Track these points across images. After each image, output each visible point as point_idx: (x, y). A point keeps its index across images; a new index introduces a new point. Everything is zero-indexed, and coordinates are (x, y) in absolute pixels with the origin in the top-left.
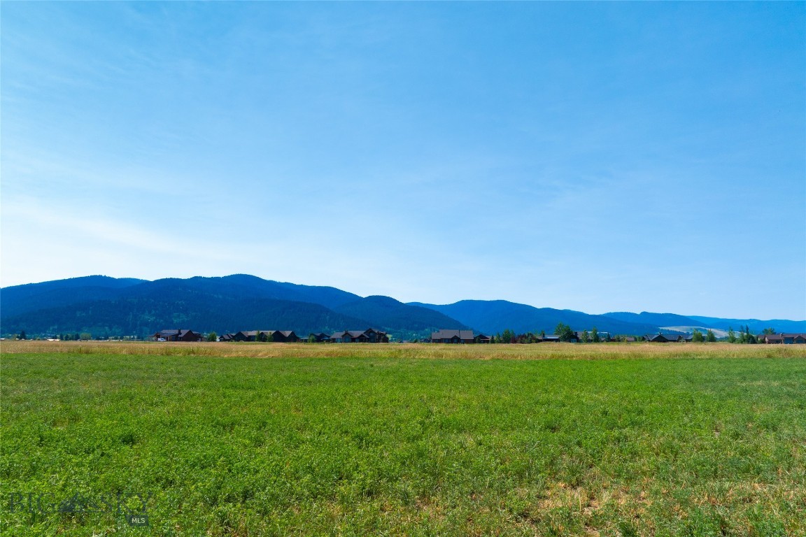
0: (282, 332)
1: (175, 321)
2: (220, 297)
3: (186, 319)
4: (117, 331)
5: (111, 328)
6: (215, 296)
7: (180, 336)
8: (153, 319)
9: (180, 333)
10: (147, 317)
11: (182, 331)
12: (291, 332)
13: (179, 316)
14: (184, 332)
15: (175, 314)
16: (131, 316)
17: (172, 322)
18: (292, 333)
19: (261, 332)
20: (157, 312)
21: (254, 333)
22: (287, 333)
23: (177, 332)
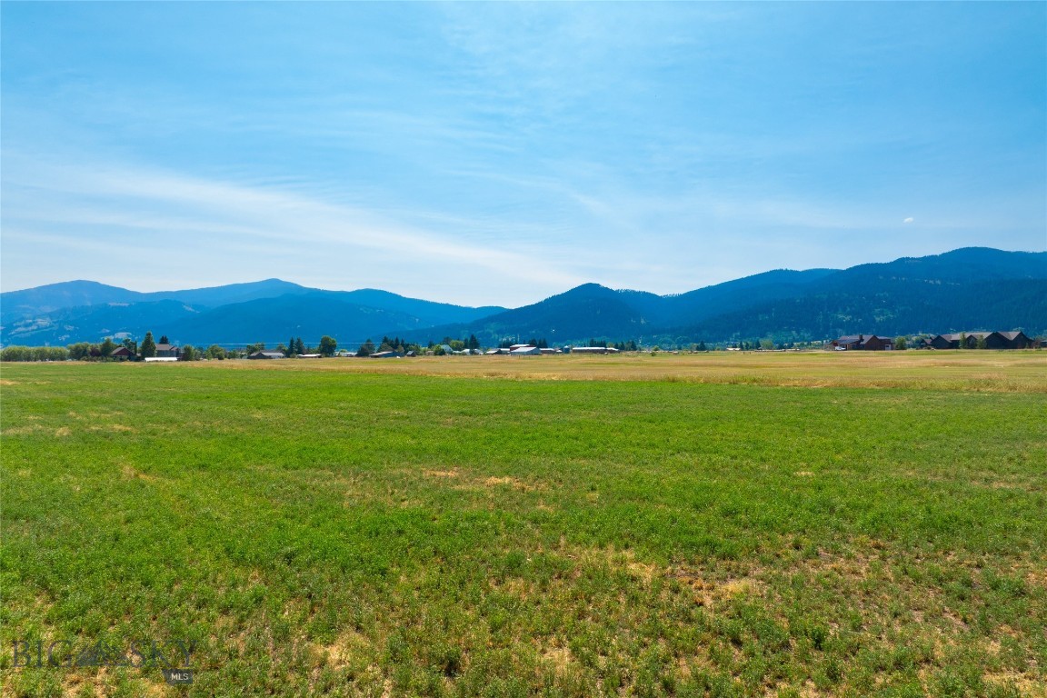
0: (1004, 334)
1: (878, 319)
2: (939, 282)
3: (891, 316)
4: (806, 335)
5: (798, 332)
6: (931, 282)
7: (862, 343)
8: (848, 318)
9: (862, 340)
10: (840, 316)
11: (864, 337)
12: (1018, 333)
13: (882, 313)
14: (867, 338)
15: (877, 310)
16: (821, 317)
17: (874, 320)
18: (1021, 334)
19: (967, 335)
20: (853, 309)
21: (957, 337)
22: (1013, 335)
23: (856, 338)
